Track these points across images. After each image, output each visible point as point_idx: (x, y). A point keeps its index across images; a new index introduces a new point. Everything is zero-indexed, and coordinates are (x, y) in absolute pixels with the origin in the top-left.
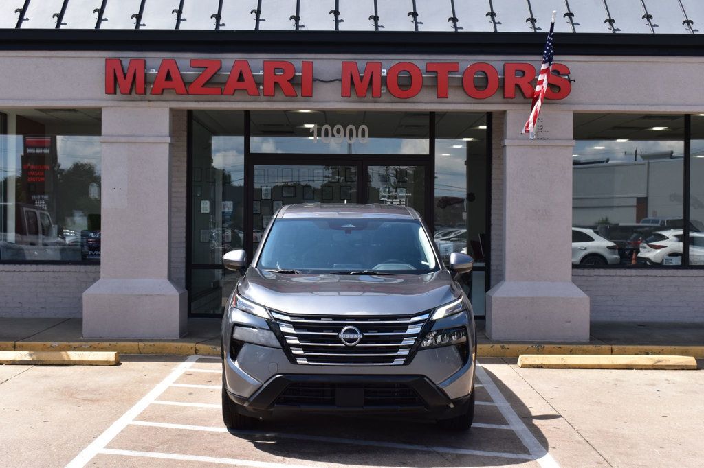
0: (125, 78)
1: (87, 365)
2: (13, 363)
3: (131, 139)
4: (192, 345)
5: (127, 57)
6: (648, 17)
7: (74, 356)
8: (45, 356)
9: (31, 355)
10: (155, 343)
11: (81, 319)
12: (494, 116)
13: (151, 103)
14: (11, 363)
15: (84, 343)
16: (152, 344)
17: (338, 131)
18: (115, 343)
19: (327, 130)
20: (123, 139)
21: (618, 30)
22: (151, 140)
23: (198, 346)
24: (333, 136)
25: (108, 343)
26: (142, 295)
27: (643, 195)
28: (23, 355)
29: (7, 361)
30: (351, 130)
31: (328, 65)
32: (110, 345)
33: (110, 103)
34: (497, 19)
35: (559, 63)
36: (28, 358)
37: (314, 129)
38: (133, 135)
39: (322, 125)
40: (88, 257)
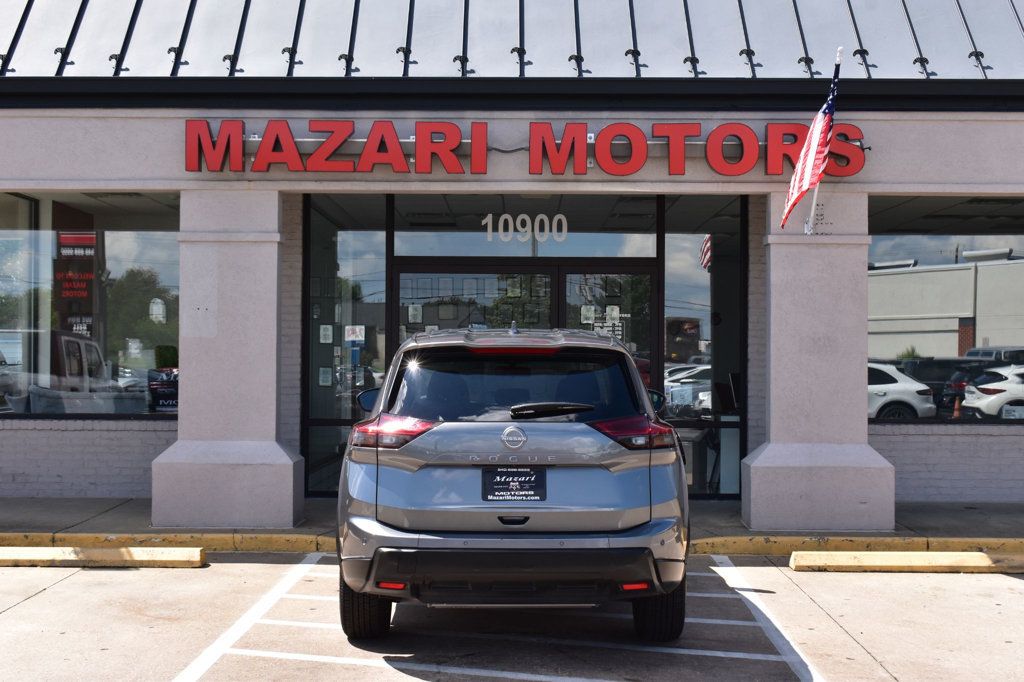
0: (214, 148)
1: (159, 567)
2: (52, 564)
3: (224, 237)
4: (312, 537)
5: (216, 117)
6: (978, 55)
7: (139, 553)
8: (97, 554)
9: (76, 553)
10: (257, 535)
11: (151, 500)
12: (750, 200)
13: (252, 183)
14: (48, 564)
15: (153, 535)
16: (253, 536)
17: (524, 223)
18: (199, 535)
19: (506, 221)
20: (211, 237)
21: (934, 74)
22: (251, 237)
23: (321, 539)
24: (516, 230)
25: (189, 535)
27: (969, 314)
28: (66, 553)
29: (43, 561)
30: (542, 222)
31: (510, 126)
32: (192, 537)
33: (192, 185)
34: (755, 60)
35: (848, 122)
36: (73, 557)
37: (488, 220)
38: (225, 231)
39: (500, 215)
40: (158, 409)
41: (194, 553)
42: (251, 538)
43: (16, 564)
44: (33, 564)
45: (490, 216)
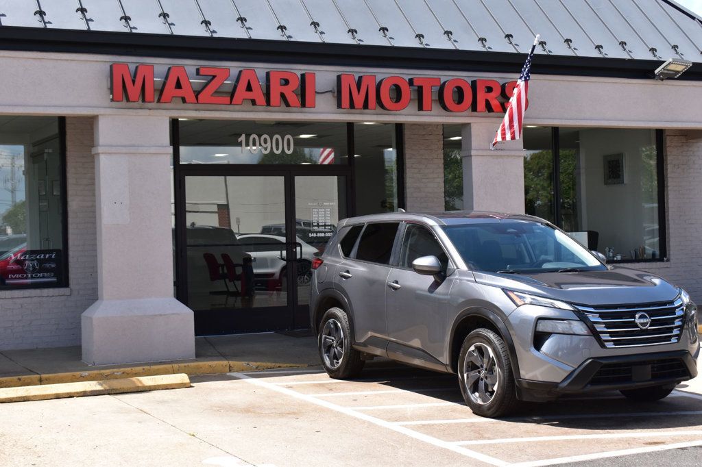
0: (134, 85)
1: (162, 389)
2: (84, 394)
3: (132, 150)
4: (225, 363)
5: (132, 61)
7: (147, 381)
8: (116, 384)
9: (101, 384)
10: (189, 364)
13: (151, 111)
14: (82, 394)
15: (115, 370)
16: (186, 364)
17: (265, 141)
18: (148, 367)
19: (254, 139)
20: (124, 150)
22: (153, 150)
23: (232, 363)
24: (260, 145)
25: (141, 368)
26: (156, 315)
28: (93, 386)
29: (78, 393)
30: (277, 140)
31: (325, 76)
32: (144, 369)
33: (109, 111)
36: (99, 388)
37: (242, 138)
38: (133, 146)
39: (250, 135)
40: (7, 281)
41: (183, 378)
42: (185, 366)
43: (58, 397)
44: (70, 396)
45: (243, 136)
